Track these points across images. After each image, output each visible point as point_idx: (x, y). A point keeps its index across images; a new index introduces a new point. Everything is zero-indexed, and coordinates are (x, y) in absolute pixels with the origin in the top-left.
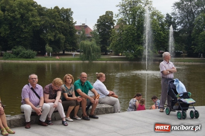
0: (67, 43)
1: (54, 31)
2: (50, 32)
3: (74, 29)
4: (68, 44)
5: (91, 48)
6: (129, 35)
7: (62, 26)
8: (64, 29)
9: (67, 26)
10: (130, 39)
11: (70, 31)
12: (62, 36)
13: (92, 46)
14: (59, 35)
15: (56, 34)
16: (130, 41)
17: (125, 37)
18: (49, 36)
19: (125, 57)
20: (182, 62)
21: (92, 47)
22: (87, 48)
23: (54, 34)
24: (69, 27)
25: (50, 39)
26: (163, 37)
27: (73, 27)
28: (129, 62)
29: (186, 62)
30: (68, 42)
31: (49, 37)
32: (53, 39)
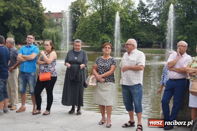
0: (34, 31)
1: (19, 17)
2: (14, 19)
3: (43, 16)
4: (37, 32)
5: (54, 36)
6: (94, 23)
7: (30, 13)
8: (32, 16)
9: (36, 13)
10: (94, 27)
11: (38, 18)
12: (28, 23)
13: (57, 34)
14: (24, 22)
15: (20, 21)
16: (95, 30)
17: (89, 25)
18: (12, 23)
19: (90, 46)
20: (149, 53)
21: (56, 36)
22: (50, 36)
23: (18, 21)
24: (38, 13)
25: (14, 26)
26: (132, 26)
27: (42, 14)
28: (93, 52)
29: (154, 53)
30: (36, 30)
31: (12, 25)
32: (16, 26)
